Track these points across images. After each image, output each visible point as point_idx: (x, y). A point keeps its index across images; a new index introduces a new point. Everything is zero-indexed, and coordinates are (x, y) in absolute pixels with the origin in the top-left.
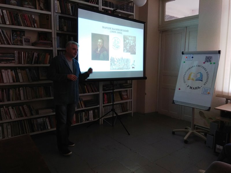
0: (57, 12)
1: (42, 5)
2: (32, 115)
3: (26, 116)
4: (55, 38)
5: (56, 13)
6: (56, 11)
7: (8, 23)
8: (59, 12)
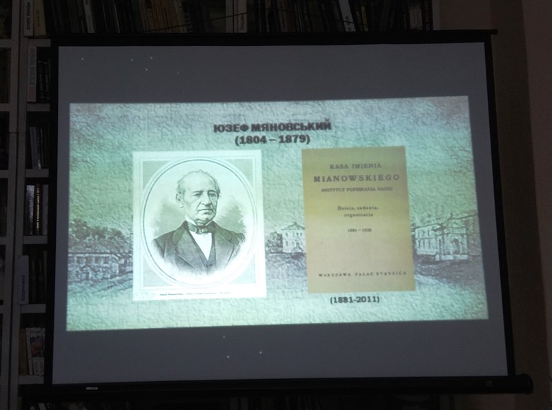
0: (32, 34)
4: (18, 133)
5: (30, 38)
6: (29, 33)
8: (37, 34)
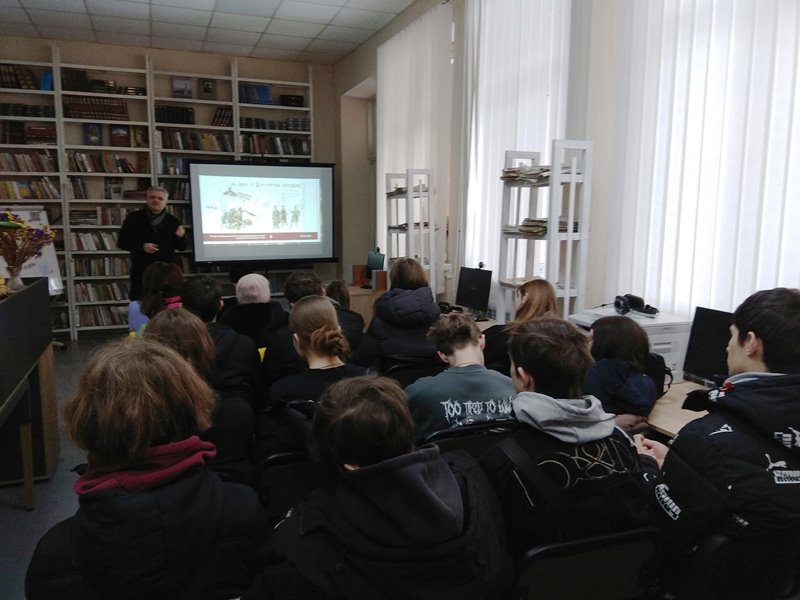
1: (139, 138)
2: (124, 299)
3: (116, 299)
6: (157, 146)
7: (89, 170)
8: (160, 147)
